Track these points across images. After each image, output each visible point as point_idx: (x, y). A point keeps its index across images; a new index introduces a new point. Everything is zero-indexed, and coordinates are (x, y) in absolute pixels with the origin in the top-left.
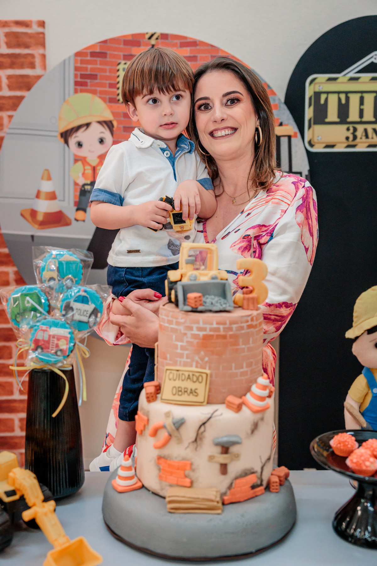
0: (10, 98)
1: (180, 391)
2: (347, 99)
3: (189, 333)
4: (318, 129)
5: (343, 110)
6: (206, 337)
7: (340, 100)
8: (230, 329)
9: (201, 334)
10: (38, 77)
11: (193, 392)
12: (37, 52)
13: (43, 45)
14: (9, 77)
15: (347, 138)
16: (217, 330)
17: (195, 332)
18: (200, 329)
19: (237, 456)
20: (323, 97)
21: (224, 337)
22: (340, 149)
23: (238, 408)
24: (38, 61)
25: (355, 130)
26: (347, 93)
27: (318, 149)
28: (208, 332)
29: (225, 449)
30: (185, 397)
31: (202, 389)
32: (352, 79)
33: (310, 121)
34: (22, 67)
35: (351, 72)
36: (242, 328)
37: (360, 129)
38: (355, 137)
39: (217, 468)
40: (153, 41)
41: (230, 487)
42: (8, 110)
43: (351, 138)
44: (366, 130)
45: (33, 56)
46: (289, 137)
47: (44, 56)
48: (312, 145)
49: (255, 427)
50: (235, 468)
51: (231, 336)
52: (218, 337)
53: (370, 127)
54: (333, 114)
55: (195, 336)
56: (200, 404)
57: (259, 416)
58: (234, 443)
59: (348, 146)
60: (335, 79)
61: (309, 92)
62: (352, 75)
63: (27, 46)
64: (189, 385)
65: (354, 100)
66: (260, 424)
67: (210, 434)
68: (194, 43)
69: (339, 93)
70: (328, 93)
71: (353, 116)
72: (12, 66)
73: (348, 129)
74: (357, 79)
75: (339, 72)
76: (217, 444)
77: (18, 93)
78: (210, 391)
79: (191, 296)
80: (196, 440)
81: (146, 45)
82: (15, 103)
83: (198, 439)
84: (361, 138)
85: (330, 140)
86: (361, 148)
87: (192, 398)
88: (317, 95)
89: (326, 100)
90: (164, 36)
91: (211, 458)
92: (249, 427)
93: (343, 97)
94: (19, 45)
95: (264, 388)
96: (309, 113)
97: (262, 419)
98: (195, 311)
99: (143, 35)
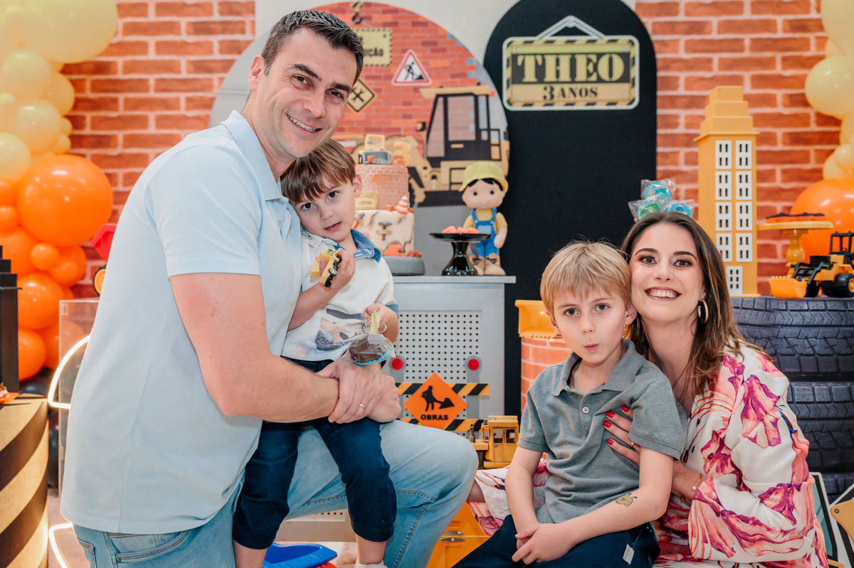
0: (221, 61)
1: (363, 203)
2: (544, 60)
3: (368, 174)
4: (517, 89)
5: (540, 71)
6: (376, 175)
7: (536, 61)
8: (388, 172)
9: (374, 174)
10: (248, 43)
11: (369, 203)
12: (247, 19)
13: (253, 12)
14: (221, 42)
15: (545, 97)
16: (381, 172)
17: (371, 173)
18: (373, 172)
19: (390, 233)
20: (520, 60)
21: (385, 175)
22: (538, 107)
23: (392, 209)
24: (248, 28)
25: (552, 89)
26: (543, 55)
27: (517, 107)
28: (377, 173)
29: (385, 227)
30: (366, 206)
31: (374, 202)
32: (548, 42)
33: (508, 81)
34: (233, 32)
35: (547, 34)
36: (394, 172)
37: (557, 88)
38: (552, 97)
39: (381, 237)
40: (357, 9)
41: (387, 247)
42: (218, 72)
43: (549, 97)
44: (563, 90)
45: (243, 23)
46: (487, 96)
47: (253, 23)
48: (510, 103)
49: (400, 220)
50: (389, 239)
51: (389, 175)
52: (382, 175)
53: (566, 87)
54: (530, 74)
55: (370, 175)
56: (373, 209)
57: (402, 215)
58: (389, 224)
59: (546, 105)
60: (531, 42)
61: (506, 53)
62: (548, 38)
63: (238, 14)
64: (368, 200)
65: (550, 61)
66: (403, 219)
67: (377, 220)
68: (395, 11)
69: (535, 55)
70: (524, 55)
71: (550, 75)
72: (224, 31)
73: (545, 89)
74: (552, 42)
75: (535, 34)
76: (380, 224)
77: (229, 57)
78: (378, 202)
79: (369, 157)
80: (370, 224)
81: (351, 12)
82: (227, 66)
83: (371, 223)
84: (558, 97)
85: (528, 99)
86: (560, 106)
87: (369, 206)
88: (514, 57)
89: (523, 62)
90: (368, 5)
91: (377, 232)
92: (397, 220)
93: (539, 59)
94: (231, 13)
95: (406, 201)
96: (507, 73)
97: (404, 218)
98: (371, 163)
99: (347, 4)
